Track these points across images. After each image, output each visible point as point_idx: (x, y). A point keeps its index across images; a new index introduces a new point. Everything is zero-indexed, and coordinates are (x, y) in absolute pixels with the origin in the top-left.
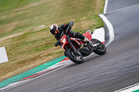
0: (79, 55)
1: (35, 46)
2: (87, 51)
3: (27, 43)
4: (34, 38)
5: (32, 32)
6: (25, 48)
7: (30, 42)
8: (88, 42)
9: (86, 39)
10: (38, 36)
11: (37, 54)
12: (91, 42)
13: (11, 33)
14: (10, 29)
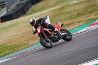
0: (49, 42)
1: (70, 15)
2: (56, 38)
3: (64, 14)
4: (69, 10)
5: (68, 6)
6: (63, 17)
7: (66, 13)
8: (57, 32)
9: (56, 29)
10: (72, 8)
11: (71, 21)
12: (59, 32)
13: (53, 6)
14: (53, 3)
